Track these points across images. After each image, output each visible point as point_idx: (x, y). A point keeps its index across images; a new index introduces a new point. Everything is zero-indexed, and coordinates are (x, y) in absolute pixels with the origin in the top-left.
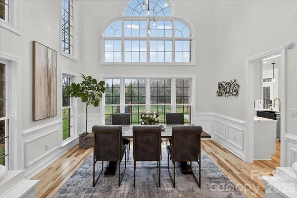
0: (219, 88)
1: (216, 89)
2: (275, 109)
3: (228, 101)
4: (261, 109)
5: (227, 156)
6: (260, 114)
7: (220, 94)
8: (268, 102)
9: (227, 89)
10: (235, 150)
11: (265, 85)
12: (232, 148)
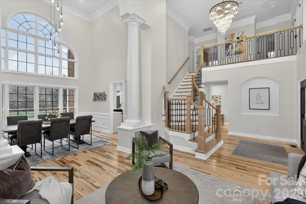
0: (94, 96)
1: (93, 97)
2: (121, 108)
3: (99, 103)
4: (116, 109)
5: (100, 134)
6: (114, 110)
7: (95, 100)
8: (119, 105)
9: (100, 97)
10: (105, 131)
11: (118, 94)
12: (102, 130)
